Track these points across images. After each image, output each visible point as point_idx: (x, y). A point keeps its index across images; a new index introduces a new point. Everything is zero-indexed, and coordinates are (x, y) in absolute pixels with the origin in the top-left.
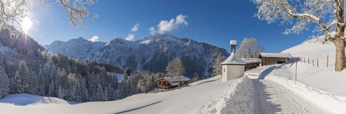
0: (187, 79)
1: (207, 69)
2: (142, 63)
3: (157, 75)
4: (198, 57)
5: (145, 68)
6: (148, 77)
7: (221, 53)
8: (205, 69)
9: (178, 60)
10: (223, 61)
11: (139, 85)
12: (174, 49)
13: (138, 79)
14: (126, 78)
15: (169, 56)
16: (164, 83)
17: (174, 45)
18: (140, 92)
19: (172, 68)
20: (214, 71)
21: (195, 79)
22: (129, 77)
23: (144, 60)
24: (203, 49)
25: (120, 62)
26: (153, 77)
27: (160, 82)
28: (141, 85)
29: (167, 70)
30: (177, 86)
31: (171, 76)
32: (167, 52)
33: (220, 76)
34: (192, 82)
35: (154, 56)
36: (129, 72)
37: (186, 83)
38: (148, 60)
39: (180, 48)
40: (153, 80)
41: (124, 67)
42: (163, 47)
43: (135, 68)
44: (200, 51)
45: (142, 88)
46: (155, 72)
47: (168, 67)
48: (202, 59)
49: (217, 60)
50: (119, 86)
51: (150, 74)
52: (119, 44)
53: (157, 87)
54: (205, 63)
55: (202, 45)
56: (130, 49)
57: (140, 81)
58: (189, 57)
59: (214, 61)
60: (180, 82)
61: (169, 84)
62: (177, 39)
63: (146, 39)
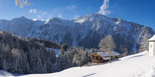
0: (117, 54)
1: (135, 46)
2: (78, 39)
3: (90, 51)
4: (127, 35)
5: (80, 45)
6: (83, 52)
7: (147, 31)
8: (133, 46)
9: (109, 37)
10: (149, 38)
11: (74, 59)
12: (106, 27)
13: (73, 54)
14: (63, 53)
15: (101, 34)
16: (97, 57)
17: (105, 24)
18: (75, 65)
19: (104, 44)
20: (142, 47)
21: (125, 54)
22: (65, 52)
23: (79, 37)
24: (131, 28)
25: (57, 39)
26: (87, 52)
27: (94, 57)
28: (76, 59)
29: (100, 46)
30: (108, 60)
31: (103, 51)
32: (99, 30)
33: (147, 51)
34: (122, 57)
35: (88, 34)
36: (65, 48)
37: (117, 58)
38: (82, 37)
39: (111, 27)
40: (87, 55)
41: (61, 43)
42: (96, 25)
43: (71, 45)
44: (128, 29)
45: (77, 62)
46: (89, 48)
47: (100, 43)
48: (130, 36)
49: (144, 37)
50: (57, 60)
51: (84, 50)
52: (57, 23)
53: (90, 61)
54: (133, 40)
55: (131, 24)
56: (67, 27)
57: (75, 55)
58: (119, 35)
59: (141, 38)
60: (111, 57)
61: (101, 59)
62: (109, 18)
63: (81, 18)
